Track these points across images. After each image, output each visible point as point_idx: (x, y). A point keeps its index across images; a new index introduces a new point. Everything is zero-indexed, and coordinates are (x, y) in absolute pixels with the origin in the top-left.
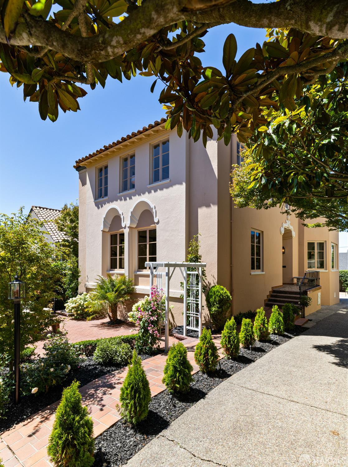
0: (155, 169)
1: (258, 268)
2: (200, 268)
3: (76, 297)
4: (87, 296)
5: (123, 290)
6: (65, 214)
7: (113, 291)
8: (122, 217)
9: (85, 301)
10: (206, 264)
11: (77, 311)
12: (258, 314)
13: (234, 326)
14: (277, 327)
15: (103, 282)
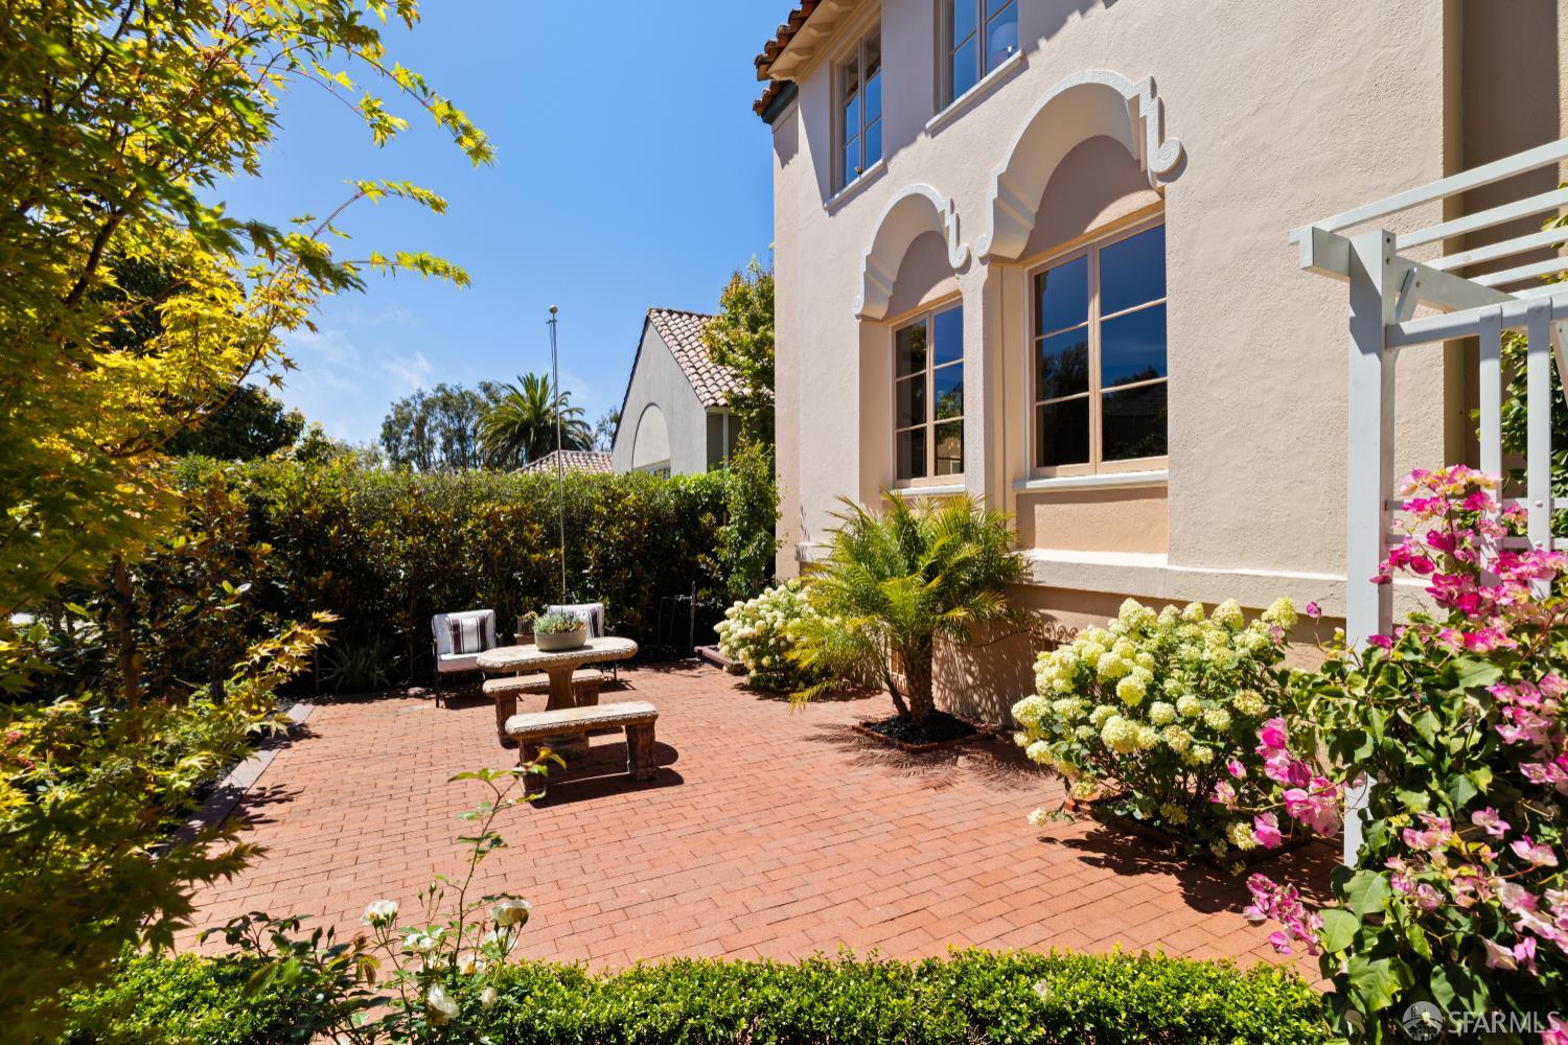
3: (756, 597)
4: (801, 596)
5: (965, 564)
7: (913, 568)
8: (949, 222)
9: (791, 614)
11: (757, 655)
15: (865, 525)
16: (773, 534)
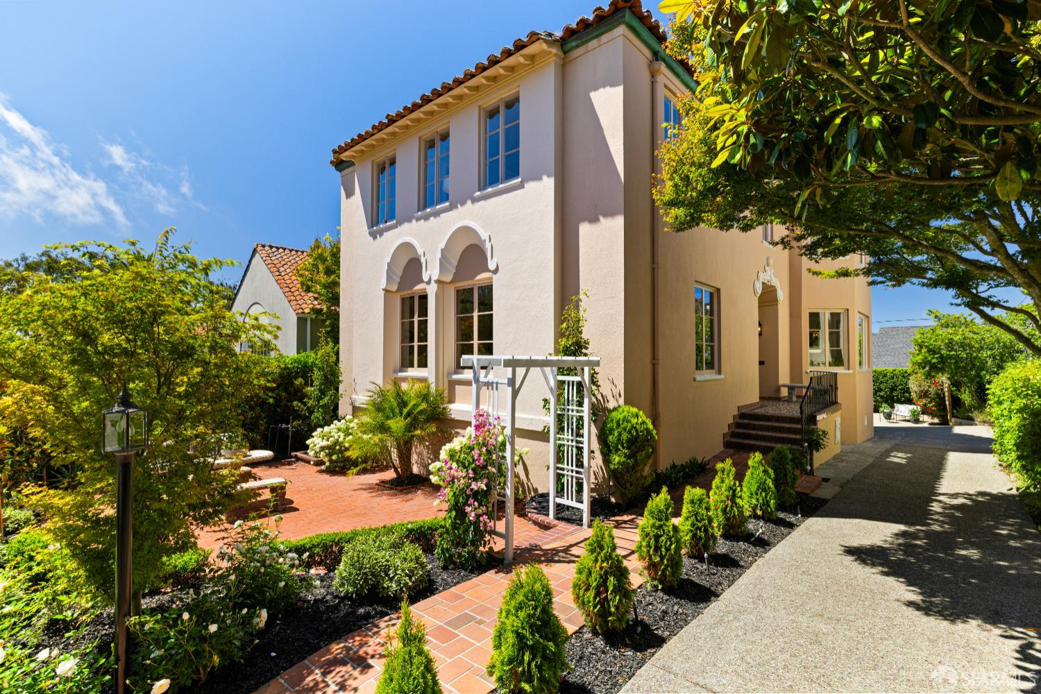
0: (490, 157)
1: (710, 365)
2: (586, 369)
3: (329, 425)
4: (353, 424)
5: (421, 412)
6: (316, 258)
7: (401, 414)
8: (423, 260)
9: (347, 434)
10: (598, 359)
11: (330, 455)
12: (719, 474)
13: (667, 509)
14: (761, 501)
15: (382, 395)
16: (338, 392)
